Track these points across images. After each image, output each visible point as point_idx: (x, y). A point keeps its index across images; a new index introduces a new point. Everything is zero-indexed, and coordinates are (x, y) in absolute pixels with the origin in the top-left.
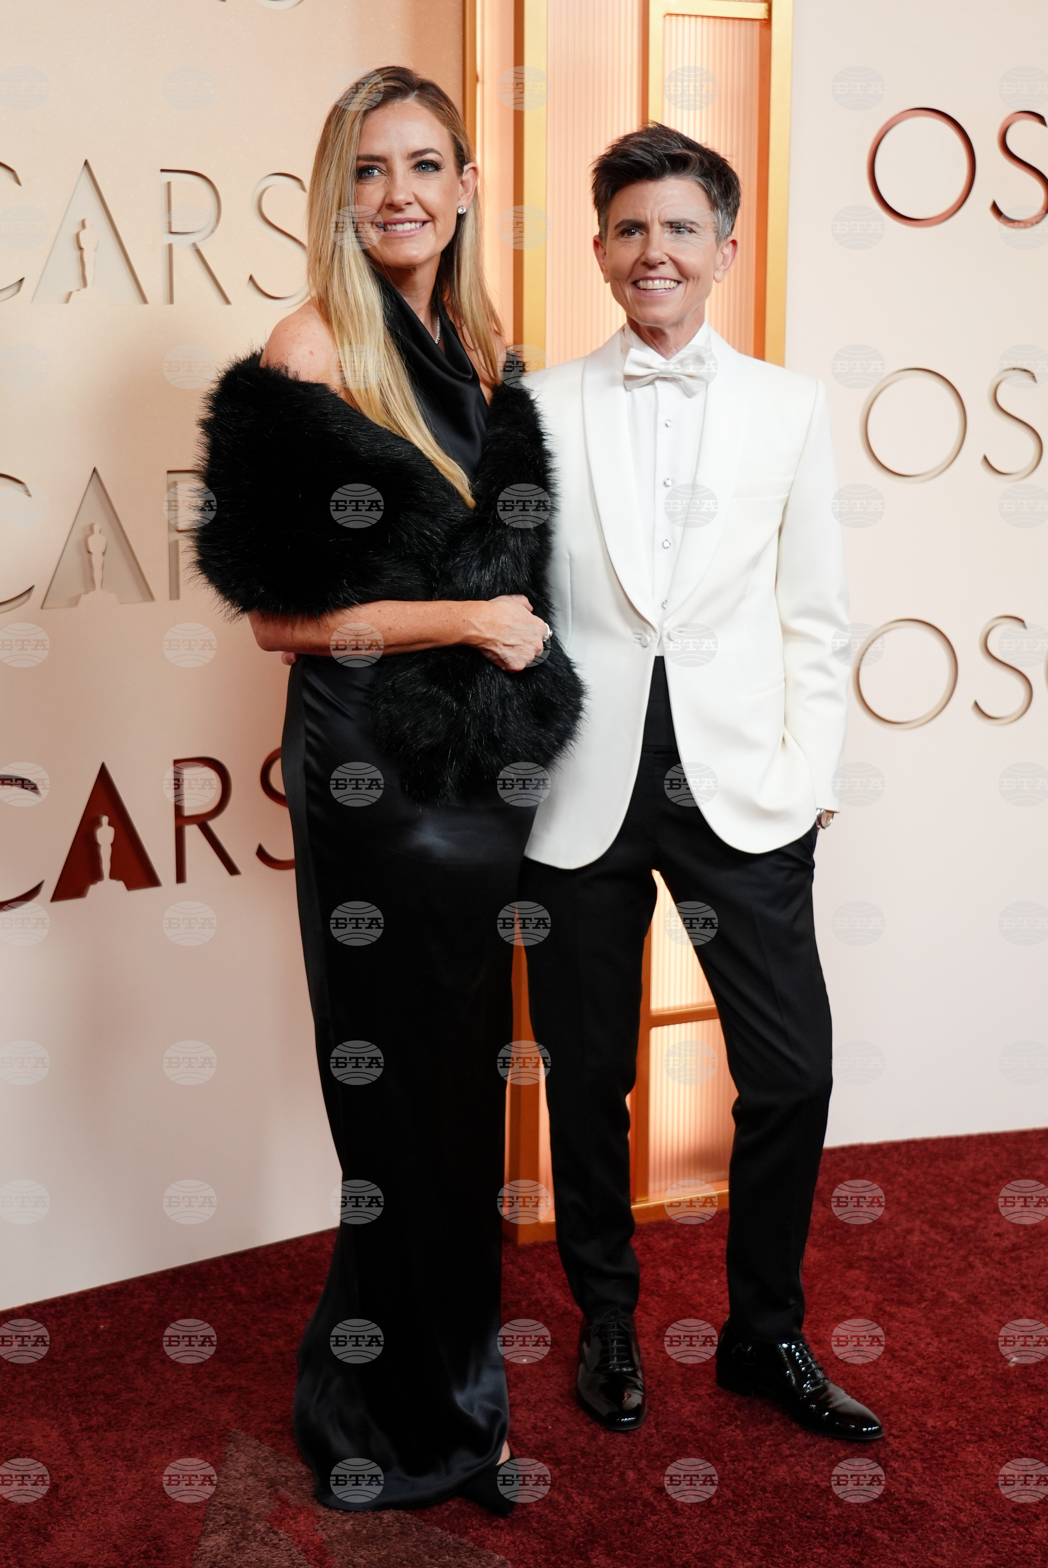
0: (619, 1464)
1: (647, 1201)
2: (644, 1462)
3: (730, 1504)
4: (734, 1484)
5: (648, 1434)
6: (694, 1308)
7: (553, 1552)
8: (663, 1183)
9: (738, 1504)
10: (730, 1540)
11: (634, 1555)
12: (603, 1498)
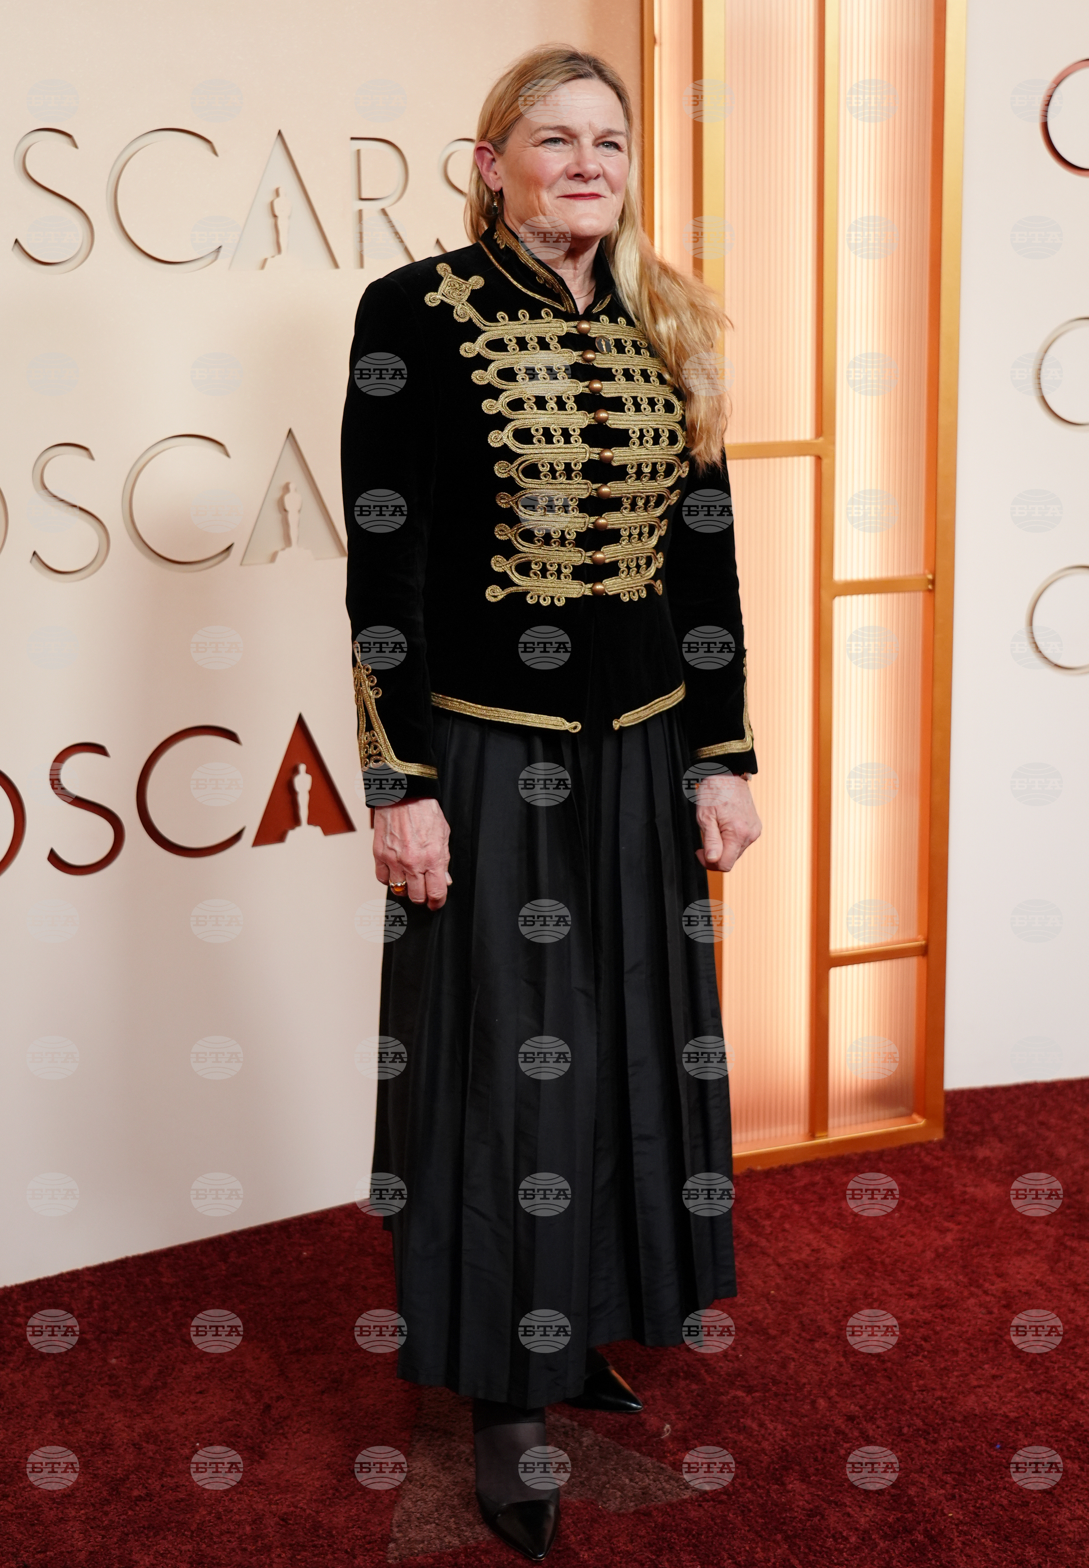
0: (810, 1393)
1: (827, 1136)
2: (834, 1391)
3: (920, 1432)
4: (923, 1413)
5: (838, 1362)
6: (877, 1241)
7: (749, 1477)
8: (842, 1119)
9: (929, 1433)
10: (922, 1468)
11: (828, 1481)
12: (795, 1426)
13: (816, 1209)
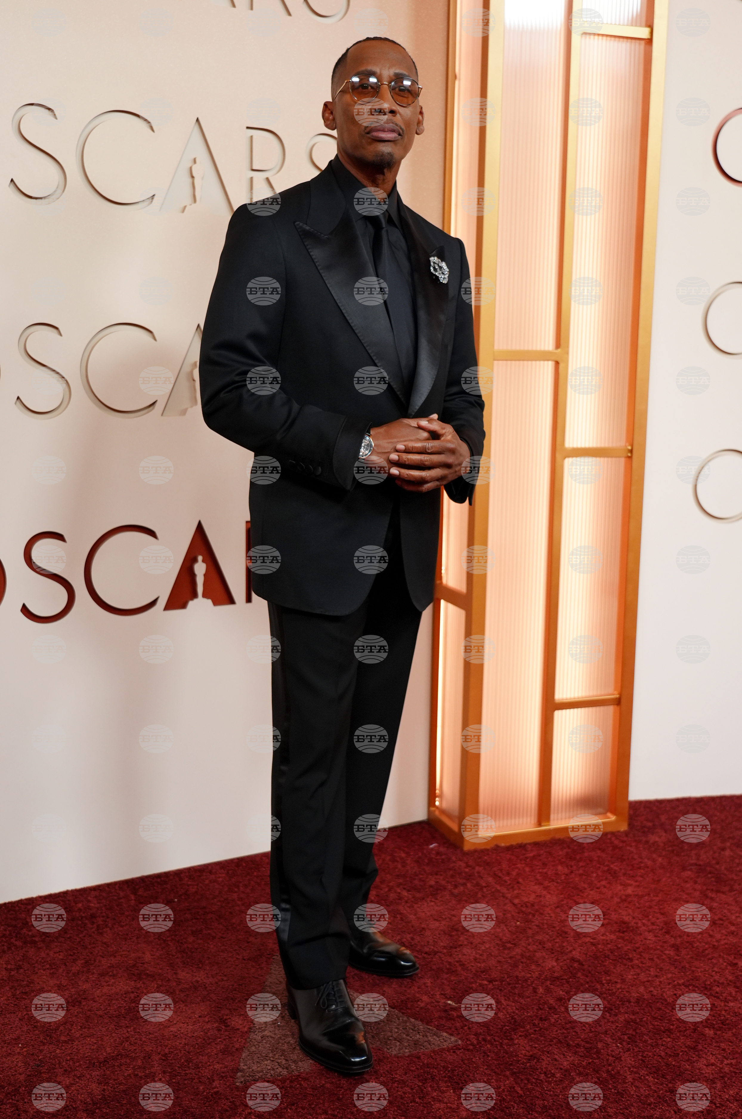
0: (532, 982)
1: (549, 825)
8: (560, 815)
11: (543, 1038)
12: (521, 1003)
13: (540, 871)
